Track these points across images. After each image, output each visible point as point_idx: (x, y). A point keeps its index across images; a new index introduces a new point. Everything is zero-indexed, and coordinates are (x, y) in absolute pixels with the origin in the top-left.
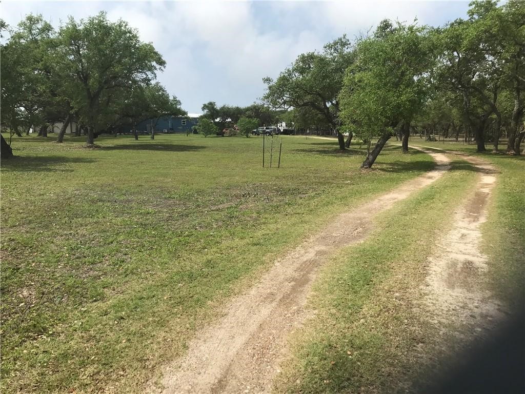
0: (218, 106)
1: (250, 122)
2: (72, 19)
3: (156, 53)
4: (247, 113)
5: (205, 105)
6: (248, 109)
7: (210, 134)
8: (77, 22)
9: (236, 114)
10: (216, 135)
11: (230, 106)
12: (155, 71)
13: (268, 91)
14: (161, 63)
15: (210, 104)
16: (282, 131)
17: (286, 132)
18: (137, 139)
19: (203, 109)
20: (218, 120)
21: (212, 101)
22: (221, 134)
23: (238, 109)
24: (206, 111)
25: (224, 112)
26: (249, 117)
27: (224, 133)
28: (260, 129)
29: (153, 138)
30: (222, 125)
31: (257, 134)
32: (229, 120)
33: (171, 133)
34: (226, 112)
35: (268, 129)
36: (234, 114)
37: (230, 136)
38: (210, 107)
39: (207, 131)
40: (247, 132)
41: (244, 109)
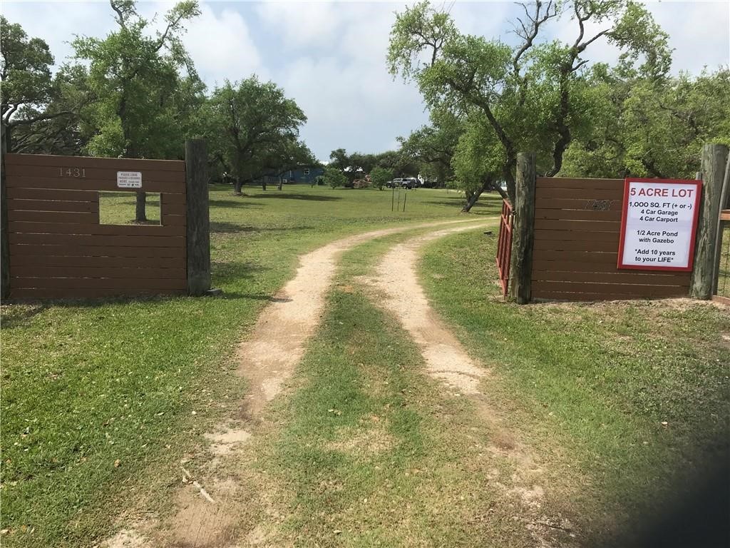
0: (348, 154)
1: (384, 172)
2: (228, 82)
3: (298, 109)
4: (382, 161)
5: (333, 152)
6: (382, 157)
7: (339, 186)
8: (232, 83)
9: (368, 163)
10: (343, 187)
11: (362, 155)
12: (299, 127)
13: (401, 147)
14: (304, 118)
15: (340, 151)
16: (422, 183)
17: (427, 185)
18: (264, 189)
19: (332, 156)
20: (347, 169)
21: (342, 148)
22: (350, 186)
23: (371, 157)
24: (334, 159)
25: (355, 161)
26: (384, 166)
27: (353, 184)
28: (396, 181)
29: (280, 189)
30: (352, 176)
31: (393, 186)
32: (360, 170)
33: (292, 183)
34: (356, 161)
35: (406, 180)
36: (366, 162)
37: (361, 188)
38: (339, 154)
39: (336, 183)
40: (381, 183)
41: (377, 157)
